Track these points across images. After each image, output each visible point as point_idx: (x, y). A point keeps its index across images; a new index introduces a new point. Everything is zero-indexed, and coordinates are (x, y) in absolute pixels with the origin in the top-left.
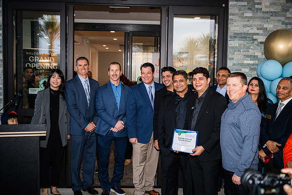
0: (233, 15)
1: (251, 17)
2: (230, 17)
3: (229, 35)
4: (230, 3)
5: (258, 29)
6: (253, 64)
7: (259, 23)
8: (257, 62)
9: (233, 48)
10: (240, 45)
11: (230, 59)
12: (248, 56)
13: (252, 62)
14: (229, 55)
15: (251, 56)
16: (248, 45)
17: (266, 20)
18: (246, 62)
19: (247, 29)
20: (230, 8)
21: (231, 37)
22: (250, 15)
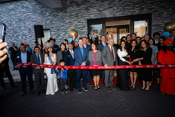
7: (162, 21)
10: (156, 28)
20: (152, 17)
21: (153, 26)
22: (159, 19)
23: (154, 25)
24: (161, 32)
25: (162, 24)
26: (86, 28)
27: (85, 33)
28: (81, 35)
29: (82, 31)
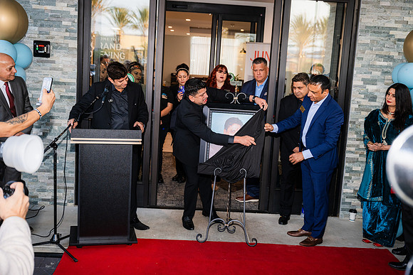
0: (367, 3)
1: (388, 7)
2: (362, 6)
3: (359, 29)
5: (396, 22)
6: (387, 67)
7: (399, 15)
8: (391, 63)
9: (364, 45)
10: (372, 41)
11: (358, 58)
12: (381, 56)
13: (386, 64)
14: (357, 54)
15: (386, 56)
16: (382, 42)
17: (407, 11)
18: (378, 63)
19: (383, 21)
21: (362, 31)
22: (388, 4)
23: (368, 29)
24: (390, 58)
25: (396, 29)
27: (64, 23)
28: (44, 29)
29: (52, 11)
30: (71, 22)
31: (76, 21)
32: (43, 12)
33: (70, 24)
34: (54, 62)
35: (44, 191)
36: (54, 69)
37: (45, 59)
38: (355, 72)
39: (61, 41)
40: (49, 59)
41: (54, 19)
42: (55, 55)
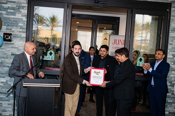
0: (174, 16)
2: (172, 18)
3: (170, 29)
4: (172, 9)
9: (173, 37)
11: (170, 44)
14: (170, 42)
20: (172, 12)
21: (172, 30)
26: (25, 11)
27: (19, 24)
28: (9, 27)
29: (13, 18)
30: (23, 24)
31: (26, 23)
32: (9, 18)
33: (22, 25)
34: (13, 44)
35: (5, 111)
36: (13, 48)
37: (9, 42)
38: (168, 51)
39: (18, 33)
40: (11, 42)
41: (14, 22)
42: (14, 41)
